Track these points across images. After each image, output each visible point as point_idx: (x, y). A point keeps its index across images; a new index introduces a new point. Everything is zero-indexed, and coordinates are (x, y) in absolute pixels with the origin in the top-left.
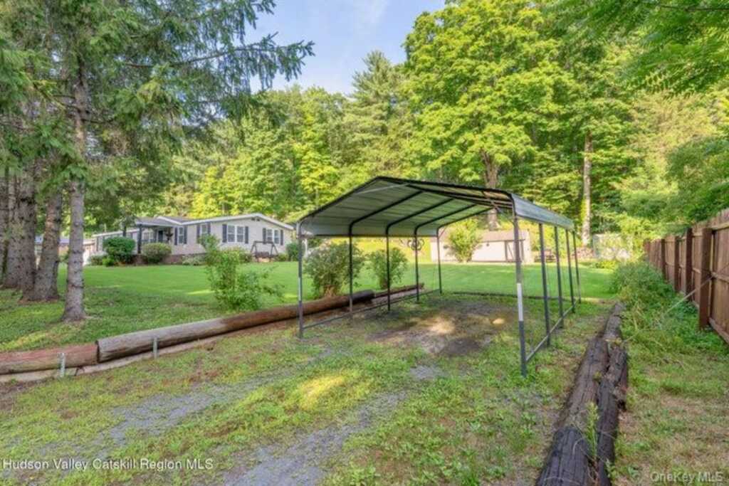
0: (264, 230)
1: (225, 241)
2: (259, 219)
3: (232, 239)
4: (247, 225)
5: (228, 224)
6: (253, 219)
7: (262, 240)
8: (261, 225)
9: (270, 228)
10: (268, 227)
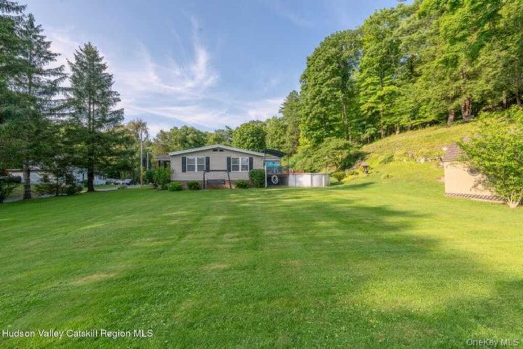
0: (229, 159)
1: (184, 170)
2: (222, 150)
3: (192, 168)
4: (208, 156)
5: (188, 157)
6: (215, 150)
7: (225, 168)
8: (225, 155)
9: (236, 157)
10: (233, 156)
